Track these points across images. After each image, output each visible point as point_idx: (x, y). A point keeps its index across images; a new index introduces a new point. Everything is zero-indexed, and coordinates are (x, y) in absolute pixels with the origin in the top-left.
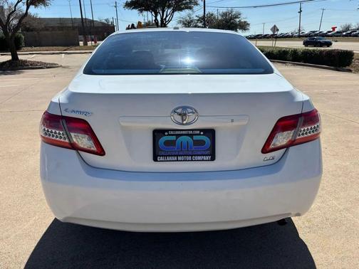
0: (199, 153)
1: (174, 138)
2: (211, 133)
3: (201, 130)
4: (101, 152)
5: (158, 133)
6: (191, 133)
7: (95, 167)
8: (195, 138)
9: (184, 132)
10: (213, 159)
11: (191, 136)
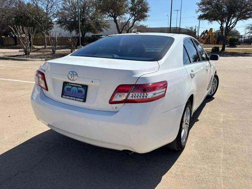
0: (79, 97)
1: (70, 87)
2: (85, 87)
3: (81, 85)
4: (47, 89)
5: (65, 83)
6: (77, 86)
7: (45, 96)
8: (79, 88)
9: (75, 85)
10: (84, 101)
11: (78, 87)
